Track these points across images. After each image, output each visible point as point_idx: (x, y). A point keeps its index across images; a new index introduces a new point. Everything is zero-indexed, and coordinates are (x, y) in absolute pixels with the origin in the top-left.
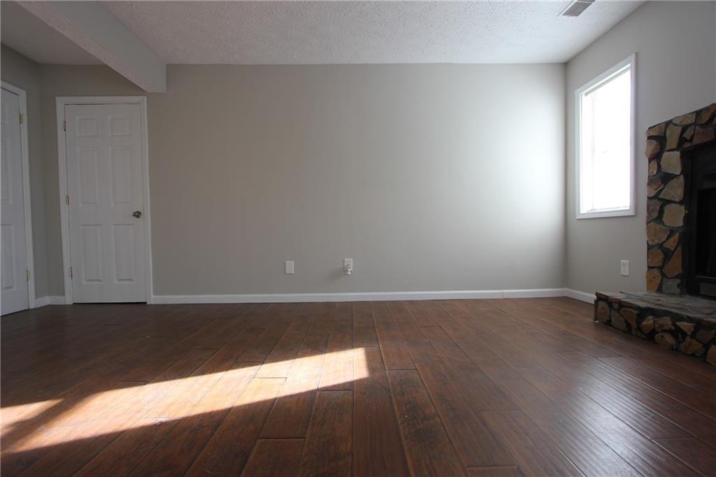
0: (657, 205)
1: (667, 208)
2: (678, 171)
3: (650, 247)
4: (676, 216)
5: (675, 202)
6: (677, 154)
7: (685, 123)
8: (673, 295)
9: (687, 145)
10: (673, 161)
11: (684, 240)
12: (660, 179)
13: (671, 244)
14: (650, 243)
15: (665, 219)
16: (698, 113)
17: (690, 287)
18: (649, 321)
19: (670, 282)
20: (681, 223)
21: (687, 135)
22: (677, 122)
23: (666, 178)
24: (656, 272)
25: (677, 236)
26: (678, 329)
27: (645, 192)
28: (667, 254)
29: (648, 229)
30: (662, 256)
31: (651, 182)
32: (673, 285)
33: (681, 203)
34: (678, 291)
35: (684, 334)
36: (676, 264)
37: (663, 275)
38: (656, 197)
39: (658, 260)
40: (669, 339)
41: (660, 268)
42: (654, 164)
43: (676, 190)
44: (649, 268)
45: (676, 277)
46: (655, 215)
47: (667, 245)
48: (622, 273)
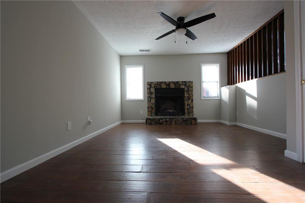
0: (150, 98)
1: (152, 99)
2: (154, 92)
3: (148, 107)
4: (153, 101)
5: (153, 98)
6: (154, 89)
7: (155, 83)
8: (154, 116)
9: (155, 88)
10: (153, 90)
11: (155, 106)
12: (150, 93)
13: (153, 106)
14: (148, 106)
15: (151, 101)
16: (158, 82)
17: (156, 114)
18: (161, 121)
19: (153, 114)
20: (154, 102)
21: (156, 86)
22: (154, 83)
23: (152, 93)
24: (150, 112)
25: (154, 105)
26: (166, 120)
27: (147, 95)
28: (152, 108)
29: (148, 103)
30: (151, 109)
31: (148, 93)
32: (154, 114)
33: (154, 98)
34: (154, 115)
35: (167, 121)
36: (154, 111)
37: (151, 113)
38: (149, 97)
39: (150, 110)
40: (165, 123)
41: (151, 112)
42: (149, 90)
43: (153, 96)
44: (148, 112)
45: (154, 113)
46: (149, 100)
47: (152, 106)
48: (141, 113)
